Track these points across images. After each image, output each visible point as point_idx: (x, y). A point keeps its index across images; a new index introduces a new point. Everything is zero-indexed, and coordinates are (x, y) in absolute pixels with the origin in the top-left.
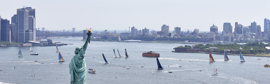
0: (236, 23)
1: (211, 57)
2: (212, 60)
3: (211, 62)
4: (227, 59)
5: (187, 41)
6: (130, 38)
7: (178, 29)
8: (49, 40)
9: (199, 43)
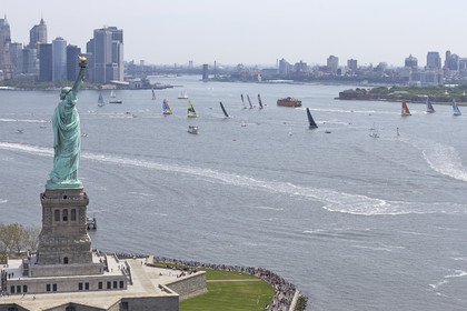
0: (448, 52)
1: (404, 106)
2: (406, 113)
3: (404, 116)
4: (431, 110)
5: (366, 82)
6: (276, 77)
7: (352, 63)
8: (143, 81)
9: (379, 85)
